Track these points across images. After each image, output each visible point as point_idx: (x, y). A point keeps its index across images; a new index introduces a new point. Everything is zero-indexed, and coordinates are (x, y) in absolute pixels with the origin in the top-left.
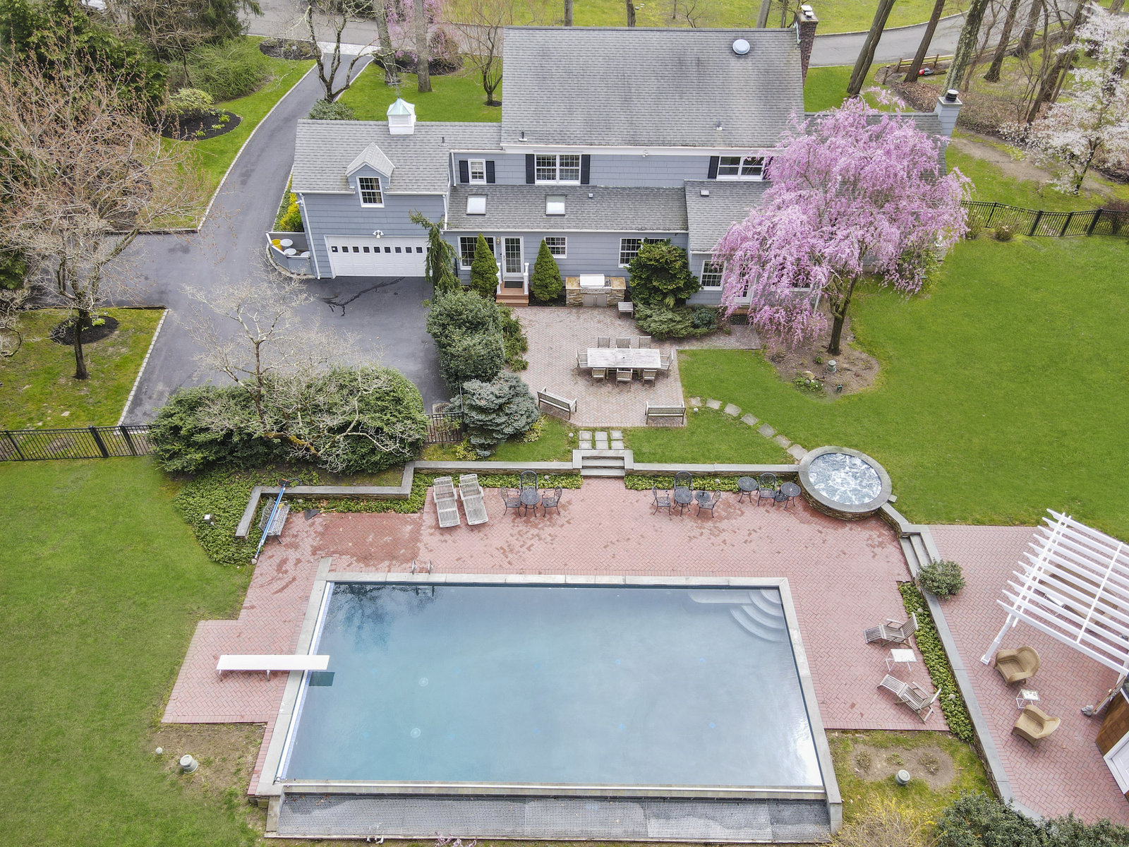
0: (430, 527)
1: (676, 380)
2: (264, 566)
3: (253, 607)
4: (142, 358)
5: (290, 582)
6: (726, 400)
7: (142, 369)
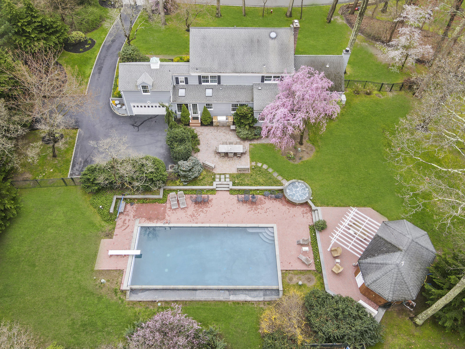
0: (169, 208)
1: (248, 155)
2: (119, 222)
3: (117, 235)
4: (73, 149)
5: (127, 227)
6: (264, 163)
7: (74, 153)
